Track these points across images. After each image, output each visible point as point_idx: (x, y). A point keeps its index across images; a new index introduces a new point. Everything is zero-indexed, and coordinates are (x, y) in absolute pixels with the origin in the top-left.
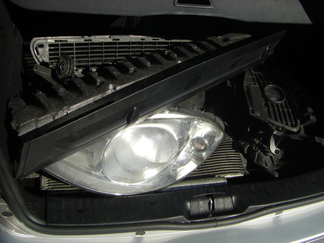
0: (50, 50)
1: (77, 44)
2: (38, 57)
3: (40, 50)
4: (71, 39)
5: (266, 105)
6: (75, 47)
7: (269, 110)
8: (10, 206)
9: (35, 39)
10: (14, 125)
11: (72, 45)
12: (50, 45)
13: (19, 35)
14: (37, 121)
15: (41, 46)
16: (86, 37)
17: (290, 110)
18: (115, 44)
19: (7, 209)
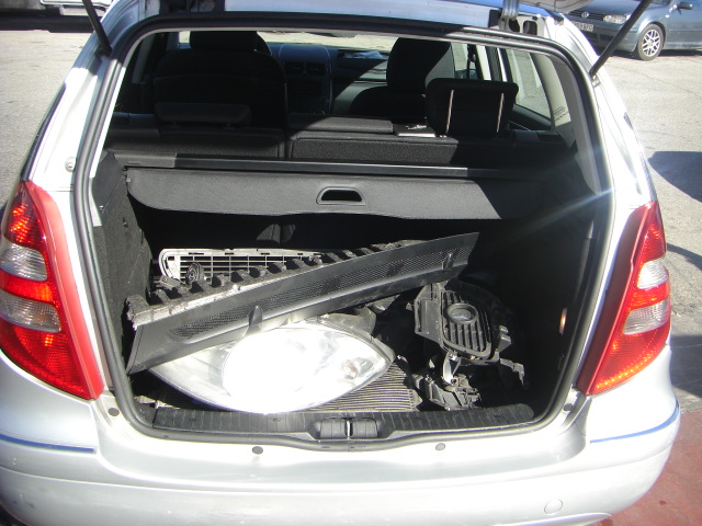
0: (182, 264)
1: (215, 258)
2: (167, 271)
3: (169, 262)
4: (208, 252)
5: (448, 326)
6: (212, 261)
7: (449, 332)
8: (118, 401)
9: (165, 250)
10: (129, 315)
11: (209, 258)
12: (182, 258)
13: (146, 244)
14: (152, 313)
15: (172, 258)
16: (228, 250)
17: (480, 333)
18: (263, 258)
19: (115, 406)
